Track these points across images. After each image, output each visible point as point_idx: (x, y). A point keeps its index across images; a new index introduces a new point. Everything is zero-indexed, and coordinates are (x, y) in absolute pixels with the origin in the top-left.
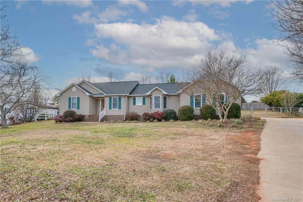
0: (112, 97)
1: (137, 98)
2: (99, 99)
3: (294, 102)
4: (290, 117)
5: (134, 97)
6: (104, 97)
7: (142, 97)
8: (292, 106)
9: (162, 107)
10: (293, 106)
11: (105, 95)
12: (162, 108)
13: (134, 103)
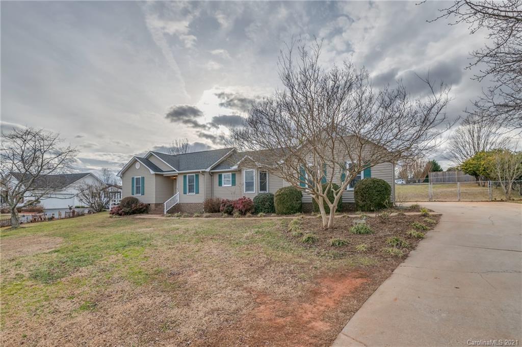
0: (187, 175)
1: (223, 174)
2: (175, 179)
3: (518, 169)
4: (509, 199)
5: (220, 174)
6: (177, 176)
7: (231, 174)
8: (512, 178)
9: (257, 189)
10: (515, 176)
11: (177, 171)
12: (257, 192)
13: (220, 184)
